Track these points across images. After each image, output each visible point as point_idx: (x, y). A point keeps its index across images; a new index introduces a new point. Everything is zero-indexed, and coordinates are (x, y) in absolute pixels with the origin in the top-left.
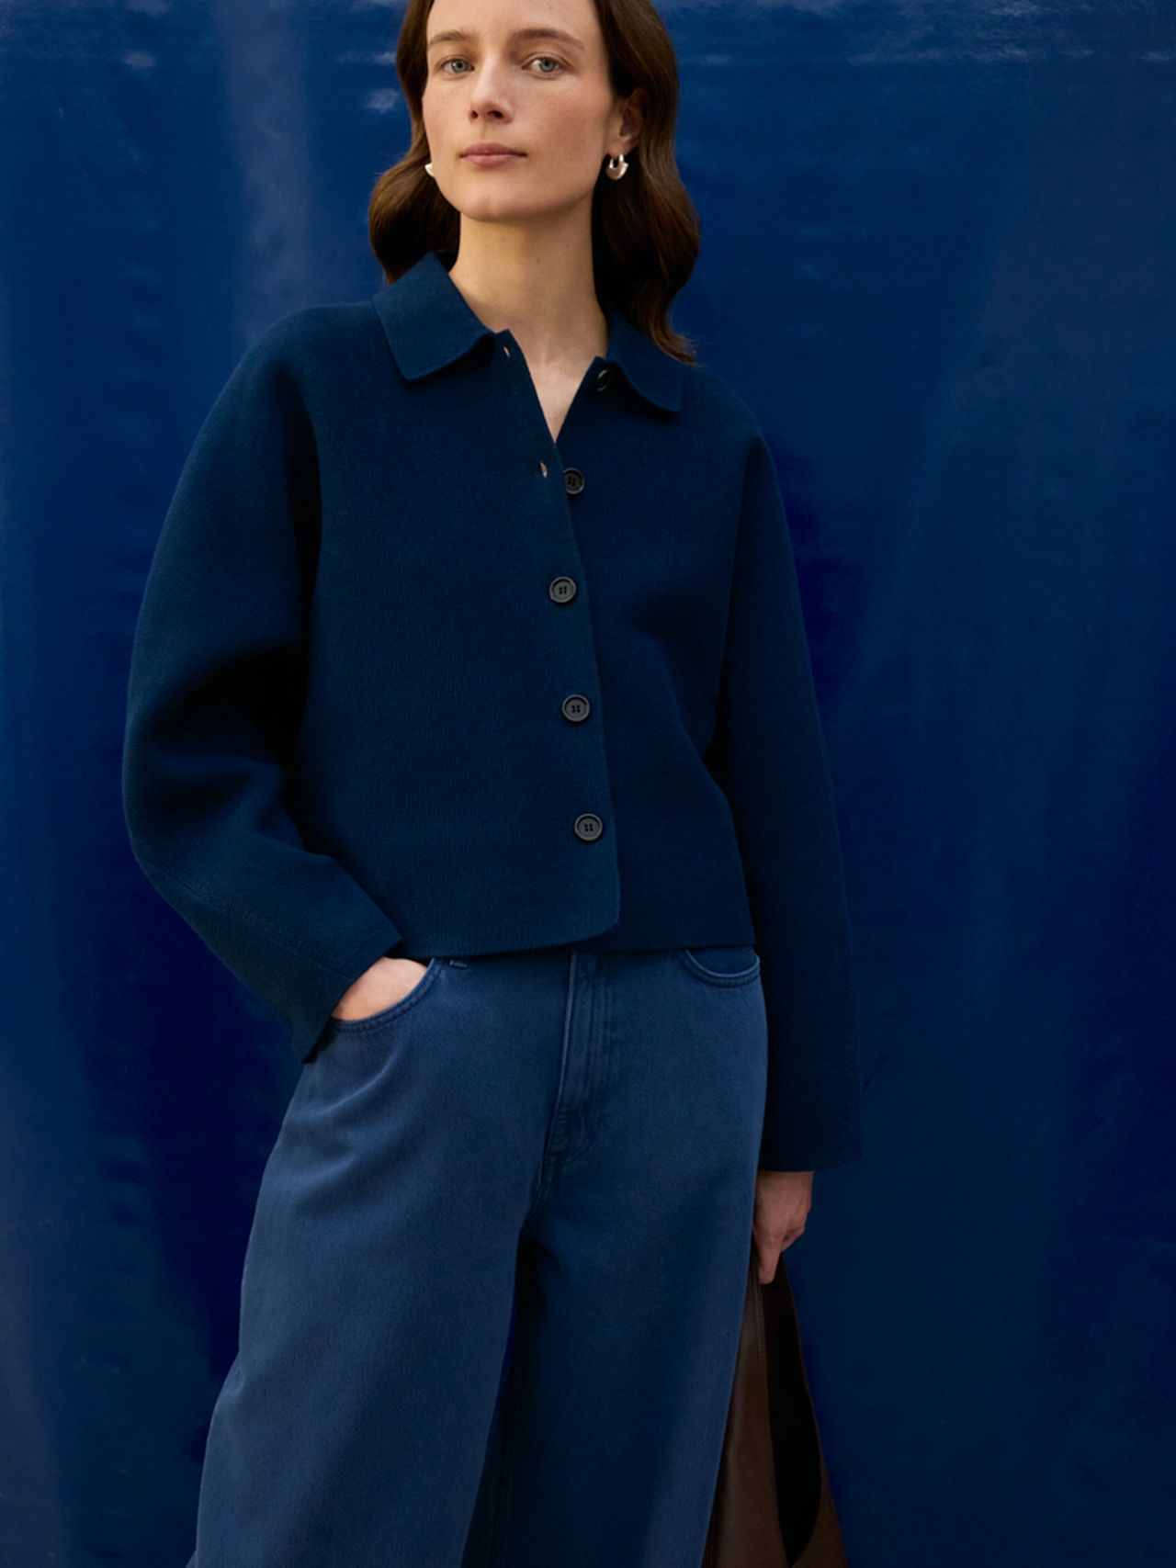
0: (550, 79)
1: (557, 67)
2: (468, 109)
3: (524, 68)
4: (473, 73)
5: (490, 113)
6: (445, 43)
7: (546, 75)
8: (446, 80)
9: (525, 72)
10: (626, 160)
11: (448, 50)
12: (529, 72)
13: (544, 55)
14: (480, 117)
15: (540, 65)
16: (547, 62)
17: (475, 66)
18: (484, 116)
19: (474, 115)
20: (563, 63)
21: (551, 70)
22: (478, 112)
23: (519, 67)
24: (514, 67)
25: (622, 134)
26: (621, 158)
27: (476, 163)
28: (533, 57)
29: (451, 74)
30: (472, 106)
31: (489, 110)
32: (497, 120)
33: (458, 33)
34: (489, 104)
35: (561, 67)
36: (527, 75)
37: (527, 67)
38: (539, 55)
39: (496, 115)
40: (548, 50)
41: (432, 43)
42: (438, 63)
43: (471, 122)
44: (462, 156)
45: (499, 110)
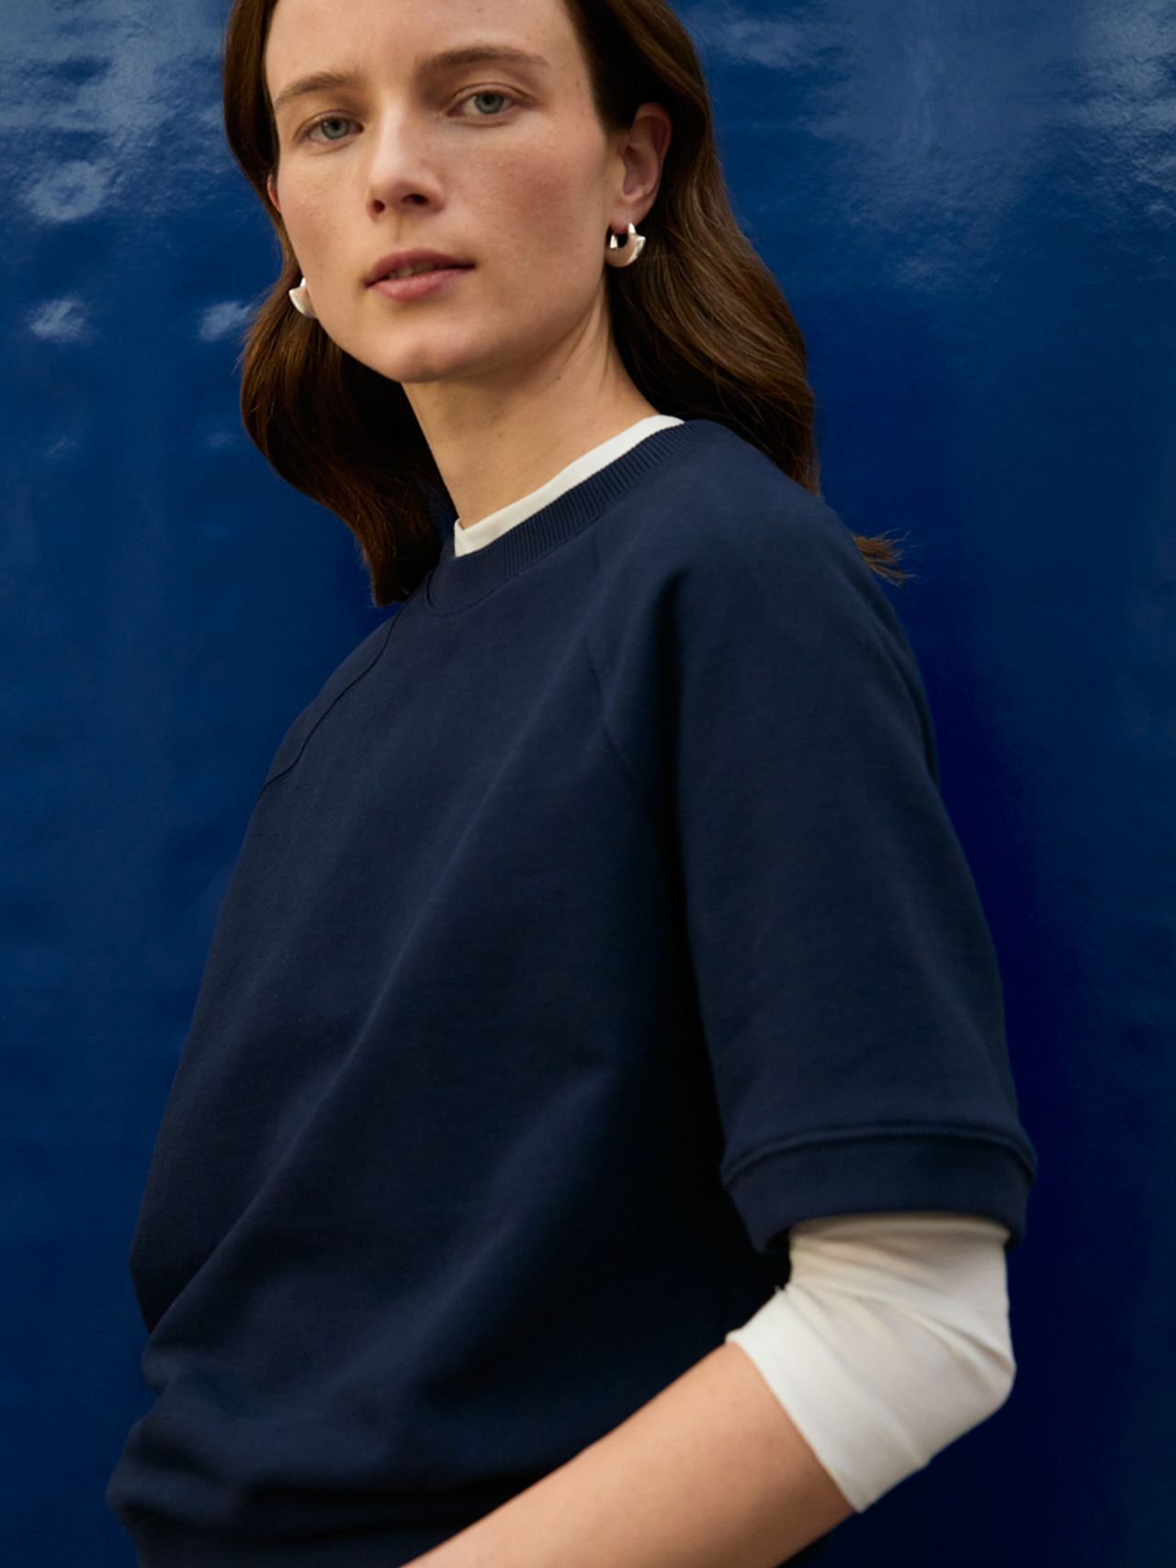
0: (499, 125)
1: (506, 103)
2: (366, 198)
3: (451, 113)
4: (362, 136)
5: (405, 200)
6: (305, 96)
7: (491, 119)
8: (317, 155)
9: (453, 119)
10: (639, 231)
11: (313, 108)
12: (462, 119)
13: (481, 89)
14: (388, 210)
15: (478, 106)
16: (490, 100)
17: (364, 124)
18: (395, 206)
19: (378, 207)
20: (514, 94)
21: (496, 110)
22: (384, 201)
23: (441, 114)
24: (435, 115)
25: (628, 192)
26: (632, 229)
27: (391, 296)
28: (466, 93)
29: (324, 144)
30: (373, 191)
31: (404, 194)
32: (419, 209)
33: (328, 76)
34: (401, 185)
35: (514, 102)
36: (457, 124)
37: (455, 111)
38: (474, 90)
39: (415, 201)
40: (488, 79)
41: (283, 99)
42: (299, 129)
43: (375, 220)
44: (369, 283)
45: (422, 193)
